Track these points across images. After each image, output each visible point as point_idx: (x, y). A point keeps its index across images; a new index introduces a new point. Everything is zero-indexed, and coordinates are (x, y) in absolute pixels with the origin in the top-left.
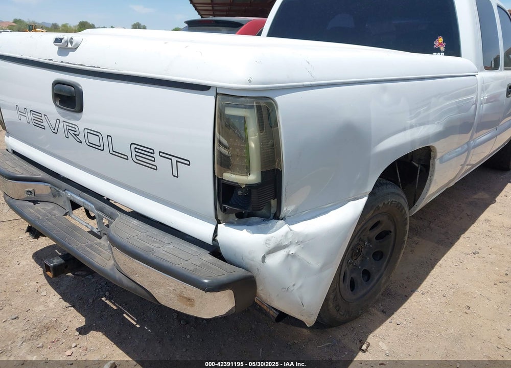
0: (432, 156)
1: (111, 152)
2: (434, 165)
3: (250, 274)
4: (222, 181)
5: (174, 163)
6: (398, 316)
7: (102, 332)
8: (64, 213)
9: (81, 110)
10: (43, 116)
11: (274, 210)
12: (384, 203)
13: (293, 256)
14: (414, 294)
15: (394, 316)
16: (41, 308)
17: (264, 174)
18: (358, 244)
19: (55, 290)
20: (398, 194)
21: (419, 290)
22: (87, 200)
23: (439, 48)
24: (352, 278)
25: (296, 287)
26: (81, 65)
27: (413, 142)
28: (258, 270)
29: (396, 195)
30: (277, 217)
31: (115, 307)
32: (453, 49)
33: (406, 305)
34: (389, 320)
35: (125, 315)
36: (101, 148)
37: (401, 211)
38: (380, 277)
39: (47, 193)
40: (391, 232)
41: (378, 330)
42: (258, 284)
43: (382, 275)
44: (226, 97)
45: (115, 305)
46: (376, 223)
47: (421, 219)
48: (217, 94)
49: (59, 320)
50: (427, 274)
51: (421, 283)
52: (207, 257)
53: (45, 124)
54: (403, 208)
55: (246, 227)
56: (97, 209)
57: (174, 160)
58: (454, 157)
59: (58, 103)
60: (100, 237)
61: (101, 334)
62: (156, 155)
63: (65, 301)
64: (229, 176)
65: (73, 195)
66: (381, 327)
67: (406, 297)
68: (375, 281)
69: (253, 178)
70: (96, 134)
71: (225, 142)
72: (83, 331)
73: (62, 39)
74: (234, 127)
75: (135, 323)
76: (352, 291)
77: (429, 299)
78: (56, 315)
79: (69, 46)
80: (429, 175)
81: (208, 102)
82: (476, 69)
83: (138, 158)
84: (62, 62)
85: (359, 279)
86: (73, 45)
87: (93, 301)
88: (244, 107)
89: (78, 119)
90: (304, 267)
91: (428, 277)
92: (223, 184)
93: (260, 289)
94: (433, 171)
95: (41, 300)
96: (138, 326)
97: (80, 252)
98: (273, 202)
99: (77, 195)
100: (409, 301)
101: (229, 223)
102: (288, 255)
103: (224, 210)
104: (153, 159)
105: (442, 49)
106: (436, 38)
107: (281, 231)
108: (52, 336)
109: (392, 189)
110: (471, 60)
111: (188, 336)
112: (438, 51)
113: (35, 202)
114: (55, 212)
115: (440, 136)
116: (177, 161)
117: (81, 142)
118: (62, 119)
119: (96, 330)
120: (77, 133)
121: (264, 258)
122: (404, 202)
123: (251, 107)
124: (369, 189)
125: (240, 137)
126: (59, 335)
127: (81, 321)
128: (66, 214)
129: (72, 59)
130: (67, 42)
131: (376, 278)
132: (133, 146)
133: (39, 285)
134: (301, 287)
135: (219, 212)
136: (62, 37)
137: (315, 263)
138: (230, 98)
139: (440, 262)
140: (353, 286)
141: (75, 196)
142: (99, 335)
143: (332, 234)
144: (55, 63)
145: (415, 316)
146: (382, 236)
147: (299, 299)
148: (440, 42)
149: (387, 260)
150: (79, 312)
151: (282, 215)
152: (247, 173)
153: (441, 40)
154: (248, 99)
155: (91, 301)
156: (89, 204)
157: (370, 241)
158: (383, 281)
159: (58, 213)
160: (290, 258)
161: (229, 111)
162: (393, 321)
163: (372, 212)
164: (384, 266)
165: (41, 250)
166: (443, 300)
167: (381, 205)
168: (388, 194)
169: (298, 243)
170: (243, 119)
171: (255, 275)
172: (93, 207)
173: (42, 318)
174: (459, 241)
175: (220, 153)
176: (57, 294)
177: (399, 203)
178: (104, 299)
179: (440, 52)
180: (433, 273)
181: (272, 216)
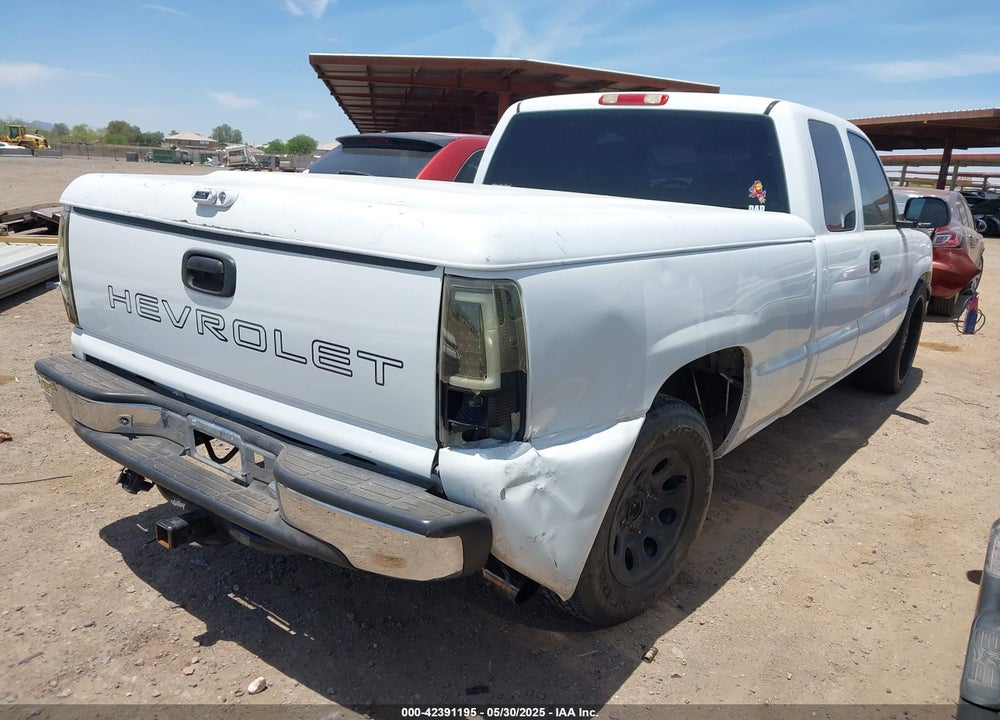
0: (746, 362)
1: (279, 353)
2: (749, 376)
3: (484, 515)
4: (448, 388)
5: (380, 365)
6: (702, 613)
7: (236, 642)
8: (182, 452)
9: (231, 293)
10: (160, 301)
11: (515, 428)
12: (671, 430)
13: (543, 492)
14: (729, 582)
15: (696, 613)
16: (131, 609)
17: (504, 377)
18: (635, 496)
19: (148, 583)
20: (694, 419)
21: (736, 576)
22: (227, 428)
23: (757, 198)
24: (628, 549)
25: (546, 537)
26: (237, 230)
27: (709, 341)
28: (495, 509)
29: (689, 420)
30: (520, 437)
31: (251, 607)
32: (778, 201)
33: (715, 597)
34: (689, 618)
35: (269, 617)
36: (262, 348)
37: (700, 445)
38: (672, 552)
39: (154, 422)
40: (685, 477)
41: (672, 632)
42: (494, 532)
43: (675, 546)
44: (456, 279)
45: (250, 604)
46: (661, 462)
47: (745, 471)
48: (445, 275)
49: (164, 627)
50: (751, 553)
51: (740, 567)
52: (422, 495)
53: (162, 313)
54: (702, 441)
55: (478, 450)
56: (246, 440)
57: (380, 361)
58: (784, 367)
59: (191, 284)
60: (247, 485)
61: (235, 644)
62: (353, 356)
63: (169, 600)
64: (457, 381)
65: (202, 421)
66: (676, 628)
67: (716, 587)
68: (663, 557)
69: (490, 382)
70: (255, 327)
71: (452, 338)
72: (205, 640)
73: (207, 194)
74: (466, 319)
75: (288, 629)
76: (629, 569)
77: (751, 589)
78: (157, 619)
79: (219, 203)
80: (744, 393)
81: (432, 285)
82: (812, 231)
83: (322, 360)
84: (205, 225)
85: (640, 552)
86: (225, 201)
87: (215, 599)
88: (480, 291)
89: (225, 307)
90: (558, 511)
91: (752, 558)
92: (450, 391)
93: (497, 536)
94: (749, 386)
95: (128, 599)
96: (293, 633)
97: (222, 503)
98: (515, 417)
99: (210, 422)
100: (720, 591)
101: (454, 447)
102: (536, 490)
103: (450, 428)
104: (347, 361)
105: (762, 199)
106: (751, 184)
107: (525, 457)
108: (155, 648)
109: (683, 410)
110: (803, 218)
111: (375, 646)
112: (756, 202)
113: (132, 436)
114: (167, 450)
115: (757, 332)
116: (384, 363)
117: (226, 340)
118: (194, 307)
119: (226, 638)
120: (221, 327)
121: (503, 492)
122: (702, 429)
123: (488, 292)
124: (647, 406)
125: (473, 331)
126: (167, 647)
127: (200, 627)
128: (184, 454)
129: (220, 222)
130: (215, 198)
131: (667, 551)
132: (317, 345)
133: (119, 577)
134: (553, 537)
135: (442, 431)
136: (207, 191)
137: (573, 505)
138: (461, 280)
139: (772, 536)
140: (629, 562)
141: (205, 423)
142: (233, 645)
143: (595, 464)
144: (192, 226)
145: (728, 612)
146: (671, 485)
147: (551, 556)
148: (758, 189)
149: (681, 524)
150: (194, 615)
151: (528, 435)
152: (481, 376)
153: (759, 186)
154: (485, 282)
155: (211, 598)
156: (231, 433)
157: (653, 491)
158: (677, 557)
159: (171, 451)
160: (537, 495)
161: (460, 297)
162: (695, 620)
163: (654, 442)
164: (677, 533)
165: (112, 524)
166: (773, 589)
167: (666, 434)
168: (677, 417)
169: (548, 474)
170: (479, 306)
171: (490, 518)
172: (239, 437)
173: (135, 624)
174: (805, 503)
175: (446, 355)
176: (152, 589)
177: (694, 432)
178: (231, 595)
179: (759, 204)
180: (759, 551)
181: (513, 436)
